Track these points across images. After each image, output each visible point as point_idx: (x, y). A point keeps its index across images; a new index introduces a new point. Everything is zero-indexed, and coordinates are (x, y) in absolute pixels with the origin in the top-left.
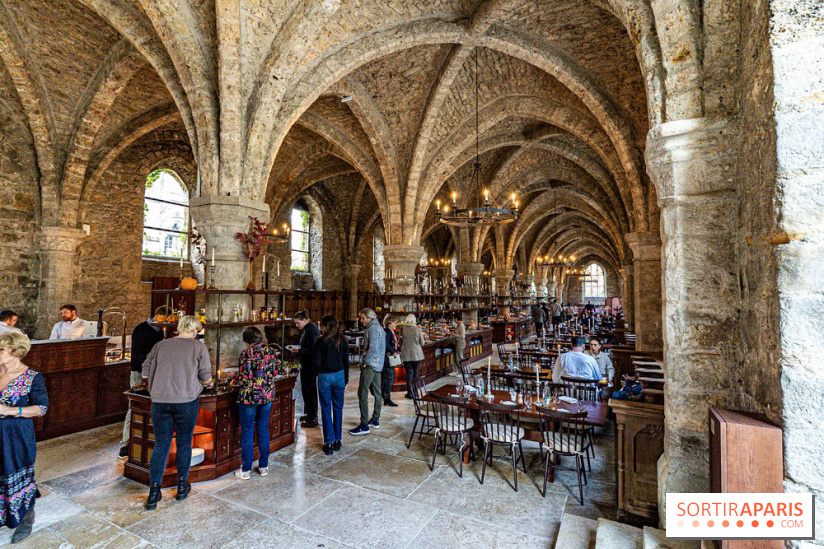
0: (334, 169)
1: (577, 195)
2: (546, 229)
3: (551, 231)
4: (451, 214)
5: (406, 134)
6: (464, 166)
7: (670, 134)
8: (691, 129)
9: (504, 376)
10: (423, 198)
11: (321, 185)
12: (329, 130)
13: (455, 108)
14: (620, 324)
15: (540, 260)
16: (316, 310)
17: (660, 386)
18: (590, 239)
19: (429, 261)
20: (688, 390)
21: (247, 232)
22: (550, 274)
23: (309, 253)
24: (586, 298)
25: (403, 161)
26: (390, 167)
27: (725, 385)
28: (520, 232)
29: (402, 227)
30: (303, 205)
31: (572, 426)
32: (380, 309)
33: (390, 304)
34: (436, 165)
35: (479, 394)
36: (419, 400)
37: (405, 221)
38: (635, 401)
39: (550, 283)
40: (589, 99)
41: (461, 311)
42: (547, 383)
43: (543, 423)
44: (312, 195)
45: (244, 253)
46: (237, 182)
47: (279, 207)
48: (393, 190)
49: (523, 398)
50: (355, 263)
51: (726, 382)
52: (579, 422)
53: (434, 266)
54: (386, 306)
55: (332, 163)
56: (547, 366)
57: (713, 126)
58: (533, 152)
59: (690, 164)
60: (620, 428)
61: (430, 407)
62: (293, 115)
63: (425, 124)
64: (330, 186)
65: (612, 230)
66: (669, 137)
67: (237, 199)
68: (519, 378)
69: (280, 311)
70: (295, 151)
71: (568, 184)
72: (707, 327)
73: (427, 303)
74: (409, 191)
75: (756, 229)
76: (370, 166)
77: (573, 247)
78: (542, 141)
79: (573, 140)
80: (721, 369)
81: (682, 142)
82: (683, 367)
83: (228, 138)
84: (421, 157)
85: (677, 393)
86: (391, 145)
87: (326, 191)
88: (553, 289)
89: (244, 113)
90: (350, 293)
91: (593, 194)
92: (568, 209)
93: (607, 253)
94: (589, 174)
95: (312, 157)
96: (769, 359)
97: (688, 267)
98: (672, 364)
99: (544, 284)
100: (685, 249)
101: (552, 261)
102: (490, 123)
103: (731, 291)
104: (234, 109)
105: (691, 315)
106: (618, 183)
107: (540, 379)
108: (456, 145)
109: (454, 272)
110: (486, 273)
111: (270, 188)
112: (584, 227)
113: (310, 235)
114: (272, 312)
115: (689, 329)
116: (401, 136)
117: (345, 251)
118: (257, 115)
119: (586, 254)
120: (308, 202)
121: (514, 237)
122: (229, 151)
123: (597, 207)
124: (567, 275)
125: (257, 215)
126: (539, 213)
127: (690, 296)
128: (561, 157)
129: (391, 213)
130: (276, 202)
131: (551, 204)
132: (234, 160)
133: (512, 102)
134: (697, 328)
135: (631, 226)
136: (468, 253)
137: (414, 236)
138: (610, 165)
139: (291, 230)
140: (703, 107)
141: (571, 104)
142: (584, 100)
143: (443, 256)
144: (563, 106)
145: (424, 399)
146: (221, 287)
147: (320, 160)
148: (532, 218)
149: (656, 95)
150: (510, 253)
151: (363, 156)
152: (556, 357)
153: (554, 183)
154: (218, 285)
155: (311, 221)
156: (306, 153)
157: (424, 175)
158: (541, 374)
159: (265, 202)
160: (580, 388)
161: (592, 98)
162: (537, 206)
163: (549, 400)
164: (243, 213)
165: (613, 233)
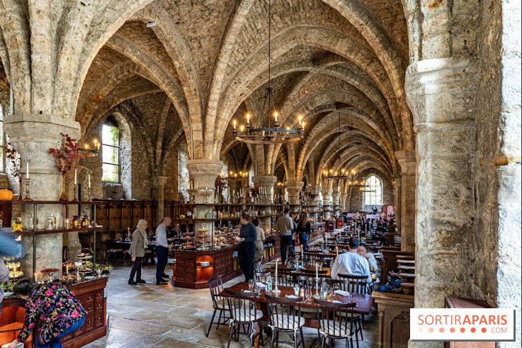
0: (141, 89)
1: (358, 116)
2: (332, 145)
3: (336, 147)
4: (246, 132)
5: (206, 58)
6: (260, 88)
7: (424, 71)
8: (441, 67)
9: (291, 274)
10: (223, 117)
11: (129, 103)
12: (136, 52)
13: (251, 36)
14: (392, 228)
15: (326, 173)
16: (126, 218)
17: (412, 280)
18: (370, 155)
19: (229, 173)
20: (432, 283)
21: (59, 147)
22: (335, 186)
23: (119, 165)
24: (366, 206)
25: (203, 83)
26: (192, 89)
27: (460, 279)
28: (309, 148)
29: (204, 143)
30: (113, 121)
31: (344, 314)
32: (184, 216)
33: (193, 213)
34: (234, 87)
35: (268, 289)
36: (217, 296)
37: (206, 138)
38: (397, 293)
39: (335, 193)
40: (367, 33)
41: (257, 218)
42: (324, 279)
43: (321, 313)
44: (121, 113)
45: (56, 166)
46: (49, 101)
47: (90, 123)
48: (195, 109)
49: (305, 292)
50: (162, 175)
51: (461, 275)
52: (350, 311)
53: (233, 178)
54: (189, 214)
55: (138, 83)
56: (328, 265)
57: (458, 65)
58: (320, 77)
59: (439, 97)
60: (381, 315)
61: (226, 302)
62: (100, 39)
63: (224, 49)
64: (138, 104)
65: (387, 147)
66: (423, 73)
67: (50, 118)
68: (303, 275)
69: (92, 219)
70: (104, 71)
71: (350, 106)
72: (448, 232)
73: (226, 210)
74: (210, 110)
75: (486, 152)
76: (174, 87)
77: (355, 161)
78: (328, 68)
79: (355, 67)
80: (457, 266)
81: (434, 77)
82: (429, 265)
83: (39, 60)
84: (219, 79)
85: (423, 285)
86: (193, 68)
87: (134, 109)
88: (338, 198)
89: (54, 36)
90: (157, 202)
91: (372, 115)
92: (351, 129)
93: (384, 167)
94: (367, 98)
95: (120, 77)
96: (490, 257)
97: (436, 183)
98: (420, 262)
99: (330, 193)
100: (433, 168)
101: (336, 174)
102: (282, 51)
103: (468, 202)
104: (44, 32)
105: (437, 222)
106: (391, 107)
107: (319, 276)
108: (251, 70)
109: (251, 184)
110: (279, 184)
111: (81, 105)
112: (365, 144)
113: (120, 149)
114: (84, 220)
115: (434, 233)
116: (202, 61)
117: (153, 164)
118: (66, 38)
119: (366, 168)
120: (117, 119)
121: (303, 152)
122: (40, 72)
123: (375, 127)
124: (350, 186)
125: (67, 132)
126: (326, 131)
127: (436, 206)
128: (344, 83)
129: (193, 129)
130: (87, 118)
131: (336, 123)
132: (45, 81)
133: (300, 33)
134: (440, 233)
135: (400, 145)
136: (263, 167)
137: (214, 152)
138: (384, 91)
139: (102, 144)
140: (451, 48)
141: (352, 36)
142: (363, 33)
143: (242, 169)
144: (345, 37)
145: (220, 295)
146: (36, 197)
147: (127, 80)
148: (319, 135)
149: (415, 35)
150: (300, 166)
151: (168, 78)
152: (335, 257)
153: (339, 105)
154: (32, 197)
155: (120, 136)
156: (114, 73)
157: (223, 97)
158: (319, 272)
159: (76, 120)
160: (353, 283)
161: (370, 32)
162: (324, 125)
163: (325, 293)
164: (55, 131)
165: (388, 150)
